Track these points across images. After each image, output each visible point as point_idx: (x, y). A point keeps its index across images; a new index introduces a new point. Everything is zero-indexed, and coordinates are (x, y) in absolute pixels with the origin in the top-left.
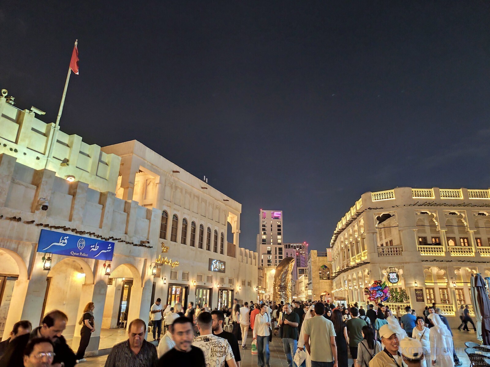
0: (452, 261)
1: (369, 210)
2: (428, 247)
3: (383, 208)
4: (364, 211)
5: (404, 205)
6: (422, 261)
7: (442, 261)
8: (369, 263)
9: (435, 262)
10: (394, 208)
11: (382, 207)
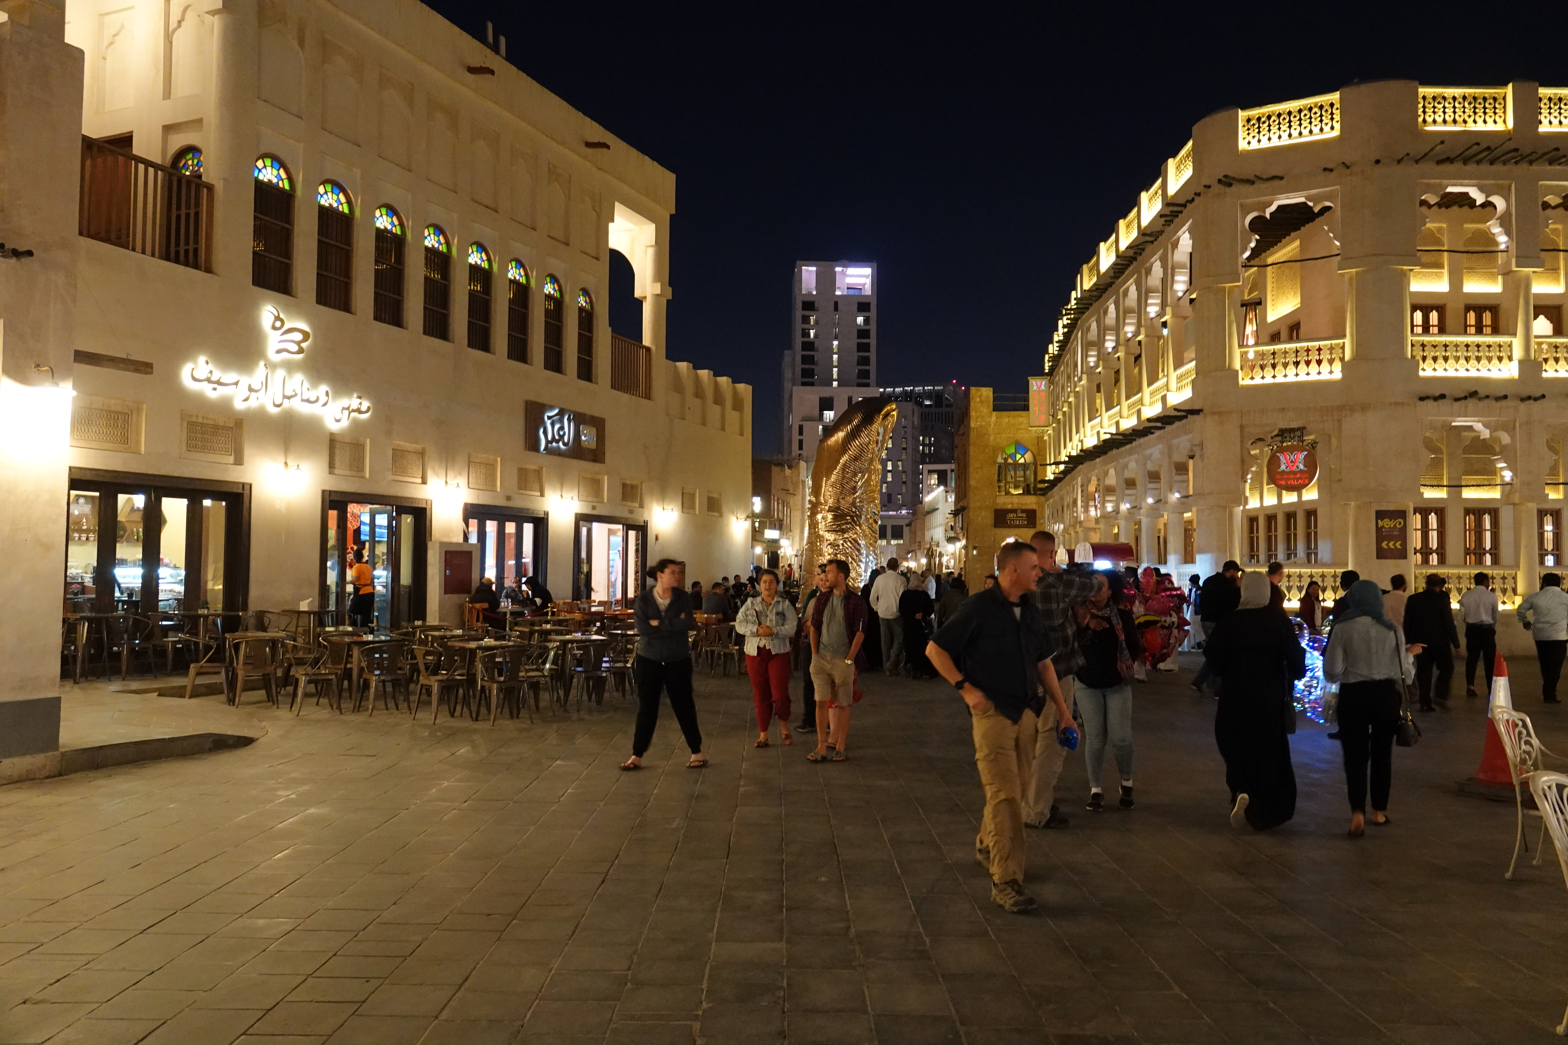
0: (1543, 396)
1: (1222, 188)
2: (1451, 342)
3: (1281, 178)
4: (1198, 194)
5: (1378, 162)
6: (1422, 399)
7: (1505, 397)
8: (1201, 410)
9: (1471, 403)
10: (1332, 175)
11: (1279, 174)
